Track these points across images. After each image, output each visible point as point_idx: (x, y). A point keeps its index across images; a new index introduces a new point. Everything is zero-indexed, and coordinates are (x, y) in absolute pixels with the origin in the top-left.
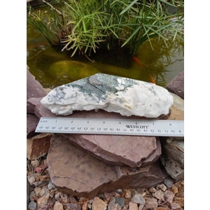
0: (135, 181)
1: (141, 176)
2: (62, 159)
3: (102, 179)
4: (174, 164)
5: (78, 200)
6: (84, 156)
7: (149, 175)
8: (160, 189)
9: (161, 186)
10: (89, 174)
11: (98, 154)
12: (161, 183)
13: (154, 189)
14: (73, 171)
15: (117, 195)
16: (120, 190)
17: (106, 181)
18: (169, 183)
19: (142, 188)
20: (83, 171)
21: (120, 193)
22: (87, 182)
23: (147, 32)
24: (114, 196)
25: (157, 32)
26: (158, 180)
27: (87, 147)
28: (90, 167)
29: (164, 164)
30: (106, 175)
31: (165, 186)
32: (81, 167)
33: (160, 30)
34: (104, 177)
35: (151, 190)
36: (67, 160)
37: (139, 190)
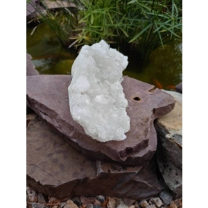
0: (119, 185)
1: (128, 179)
2: (35, 144)
3: (76, 174)
4: (174, 171)
5: (47, 201)
6: (62, 145)
7: (138, 179)
8: (153, 203)
9: (155, 199)
10: (62, 166)
11: (75, 140)
12: (155, 196)
13: (146, 202)
14: (43, 159)
15: (98, 202)
16: (101, 197)
17: (81, 177)
18: (167, 197)
19: (130, 198)
20: (55, 161)
21: (101, 201)
22: (57, 174)
23: (158, 29)
24: (93, 203)
25: (169, 29)
26: (151, 190)
27: (64, 131)
28: (65, 157)
29: (161, 171)
30: (82, 170)
31: (160, 201)
32: (54, 156)
33: (173, 28)
34: (79, 171)
35: (142, 203)
36: (40, 146)
37: (126, 200)
